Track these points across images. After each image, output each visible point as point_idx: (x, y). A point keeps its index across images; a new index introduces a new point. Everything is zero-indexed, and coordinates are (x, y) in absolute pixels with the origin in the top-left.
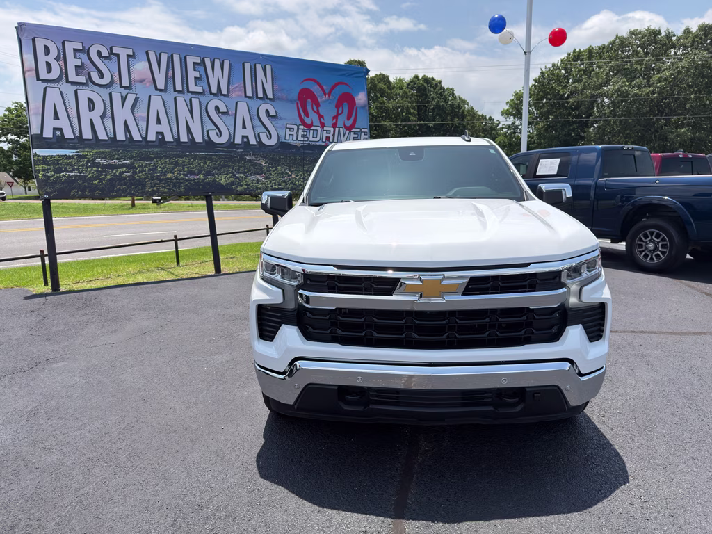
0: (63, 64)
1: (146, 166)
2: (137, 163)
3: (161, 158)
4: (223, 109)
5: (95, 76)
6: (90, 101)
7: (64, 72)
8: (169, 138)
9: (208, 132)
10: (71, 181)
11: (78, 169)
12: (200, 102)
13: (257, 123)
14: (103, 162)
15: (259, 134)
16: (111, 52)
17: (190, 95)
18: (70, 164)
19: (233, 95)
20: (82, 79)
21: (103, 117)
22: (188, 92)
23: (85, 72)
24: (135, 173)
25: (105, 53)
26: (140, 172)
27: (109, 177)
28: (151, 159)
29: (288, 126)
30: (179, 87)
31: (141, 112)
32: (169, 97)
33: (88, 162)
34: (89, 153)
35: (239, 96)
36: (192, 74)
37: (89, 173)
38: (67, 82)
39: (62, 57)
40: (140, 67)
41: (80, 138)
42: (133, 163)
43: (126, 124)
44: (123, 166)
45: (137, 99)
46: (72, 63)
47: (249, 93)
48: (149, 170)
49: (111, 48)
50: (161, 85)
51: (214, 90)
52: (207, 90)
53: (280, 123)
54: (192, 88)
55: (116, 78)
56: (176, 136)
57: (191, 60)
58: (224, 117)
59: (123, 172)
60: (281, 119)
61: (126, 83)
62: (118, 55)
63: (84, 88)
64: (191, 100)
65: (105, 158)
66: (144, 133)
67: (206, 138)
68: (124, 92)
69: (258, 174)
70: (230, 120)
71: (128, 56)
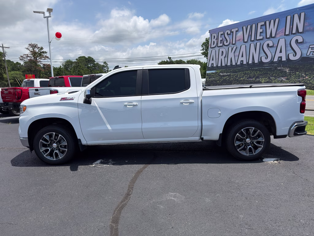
0: (217, 41)
1: (234, 75)
2: (232, 74)
3: (240, 71)
4: (271, 45)
5: (225, 42)
6: (222, 52)
7: (217, 44)
8: (245, 63)
9: (261, 57)
10: (212, 81)
11: (214, 77)
12: (260, 44)
13: (289, 48)
14: (222, 74)
15: (288, 55)
16: (231, 32)
17: (257, 41)
18: (213, 76)
19: (278, 36)
20: (221, 45)
21: (225, 57)
22: (256, 40)
23: (223, 42)
24: (230, 78)
25: (229, 33)
26: (232, 78)
27: (222, 80)
28: (237, 72)
29: (311, 47)
30: (253, 39)
31: (237, 53)
32: (248, 45)
33: (218, 74)
34: (218, 71)
35: (281, 36)
36: (260, 30)
37: (217, 78)
38: (218, 47)
39: (217, 39)
40: (240, 34)
41: (217, 66)
42: (230, 74)
43: (231, 59)
44: (227, 75)
45: (237, 48)
46: (220, 39)
47: (287, 33)
48: (235, 77)
49: (231, 30)
50: (246, 40)
51: (268, 36)
52: (265, 37)
53: (305, 45)
54: (258, 38)
55: (231, 41)
56: (248, 61)
57: (259, 25)
58: (271, 49)
59: (227, 78)
60: (306, 43)
61: (234, 43)
62: (233, 32)
63: (222, 47)
64: (256, 43)
65: (223, 73)
66: (236, 61)
67: (260, 60)
68: (233, 46)
69: (283, 77)
70: (273, 50)
71: (236, 31)
